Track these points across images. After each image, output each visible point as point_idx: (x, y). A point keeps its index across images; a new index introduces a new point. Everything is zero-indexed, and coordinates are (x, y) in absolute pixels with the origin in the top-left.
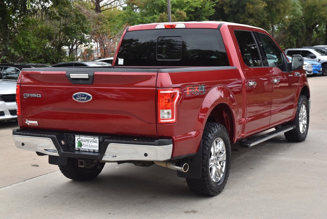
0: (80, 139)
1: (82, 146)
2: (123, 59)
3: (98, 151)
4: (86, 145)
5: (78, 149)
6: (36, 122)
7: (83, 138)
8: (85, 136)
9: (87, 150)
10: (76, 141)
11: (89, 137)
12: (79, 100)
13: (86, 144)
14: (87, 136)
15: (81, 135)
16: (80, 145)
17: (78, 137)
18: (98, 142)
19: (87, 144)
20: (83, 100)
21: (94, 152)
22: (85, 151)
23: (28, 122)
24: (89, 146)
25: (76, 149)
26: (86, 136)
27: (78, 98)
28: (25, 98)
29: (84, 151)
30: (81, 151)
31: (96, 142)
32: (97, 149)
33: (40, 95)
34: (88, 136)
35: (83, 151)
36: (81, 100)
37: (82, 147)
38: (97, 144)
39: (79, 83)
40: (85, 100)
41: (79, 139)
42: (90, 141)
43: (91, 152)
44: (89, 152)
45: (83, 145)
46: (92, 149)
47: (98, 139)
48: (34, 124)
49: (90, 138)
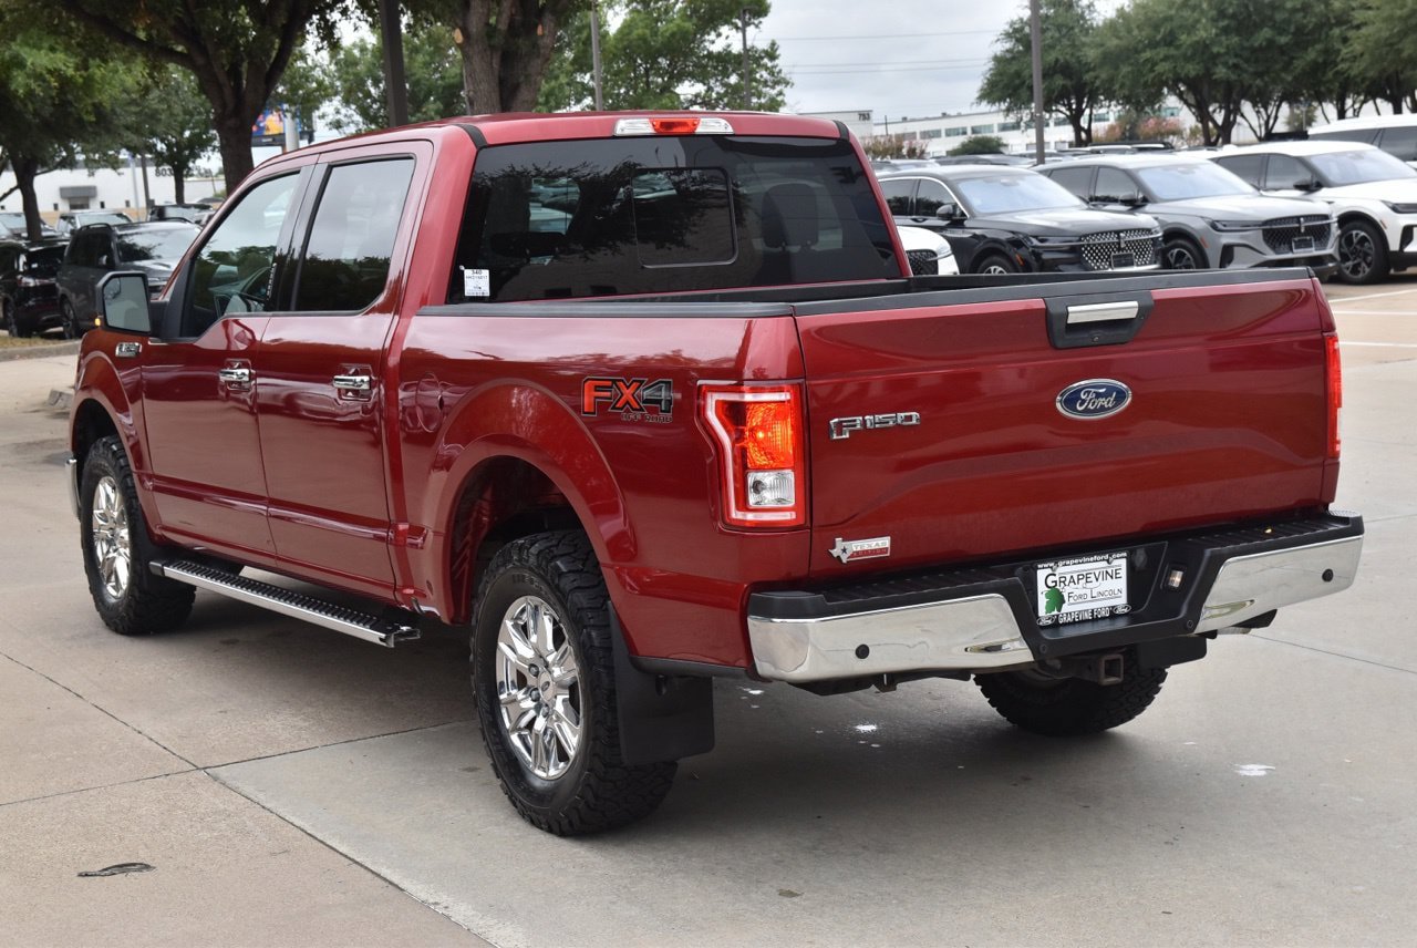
0: (1056, 578)
1: (1064, 602)
2: (486, 273)
3: (1126, 610)
4: (1080, 596)
5: (1050, 622)
6: (884, 542)
7: (1068, 569)
8: (1076, 561)
9: (1088, 616)
10: (1041, 588)
11: (1092, 559)
12: (1086, 411)
13: (1077, 592)
14: (1086, 560)
15: (1063, 559)
16: (1057, 599)
17: (1049, 571)
18: (1123, 573)
19: (1084, 591)
20: (1103, 409)
21: (1113, 615)
22: (1079, 622)
23: (844, 550)
24: (1089, 598)
25: (1044, 622)
26: (1081, 557)
27: (1081, 405)
28: (835, 437)
29: (1074, 623)
30: (1065, 624)
31: (1115, 575)
32: (1121, 601)
33: (914, 413)
34: (1090, 556)
35: (1069, 624)
36: (1095, 411)
37: (1066, 608)
38: (1121, 584)
39: (1090, 342)
40: (1109, 408)
41: (1051, 578)
42: (1093, 578)
43: (1103, 618)
44: (1095, 620)
45: (1066, 598)
46: (1102, 606)
47: (1123, 563)
48: (874, 552)
49: (1095, 565)
